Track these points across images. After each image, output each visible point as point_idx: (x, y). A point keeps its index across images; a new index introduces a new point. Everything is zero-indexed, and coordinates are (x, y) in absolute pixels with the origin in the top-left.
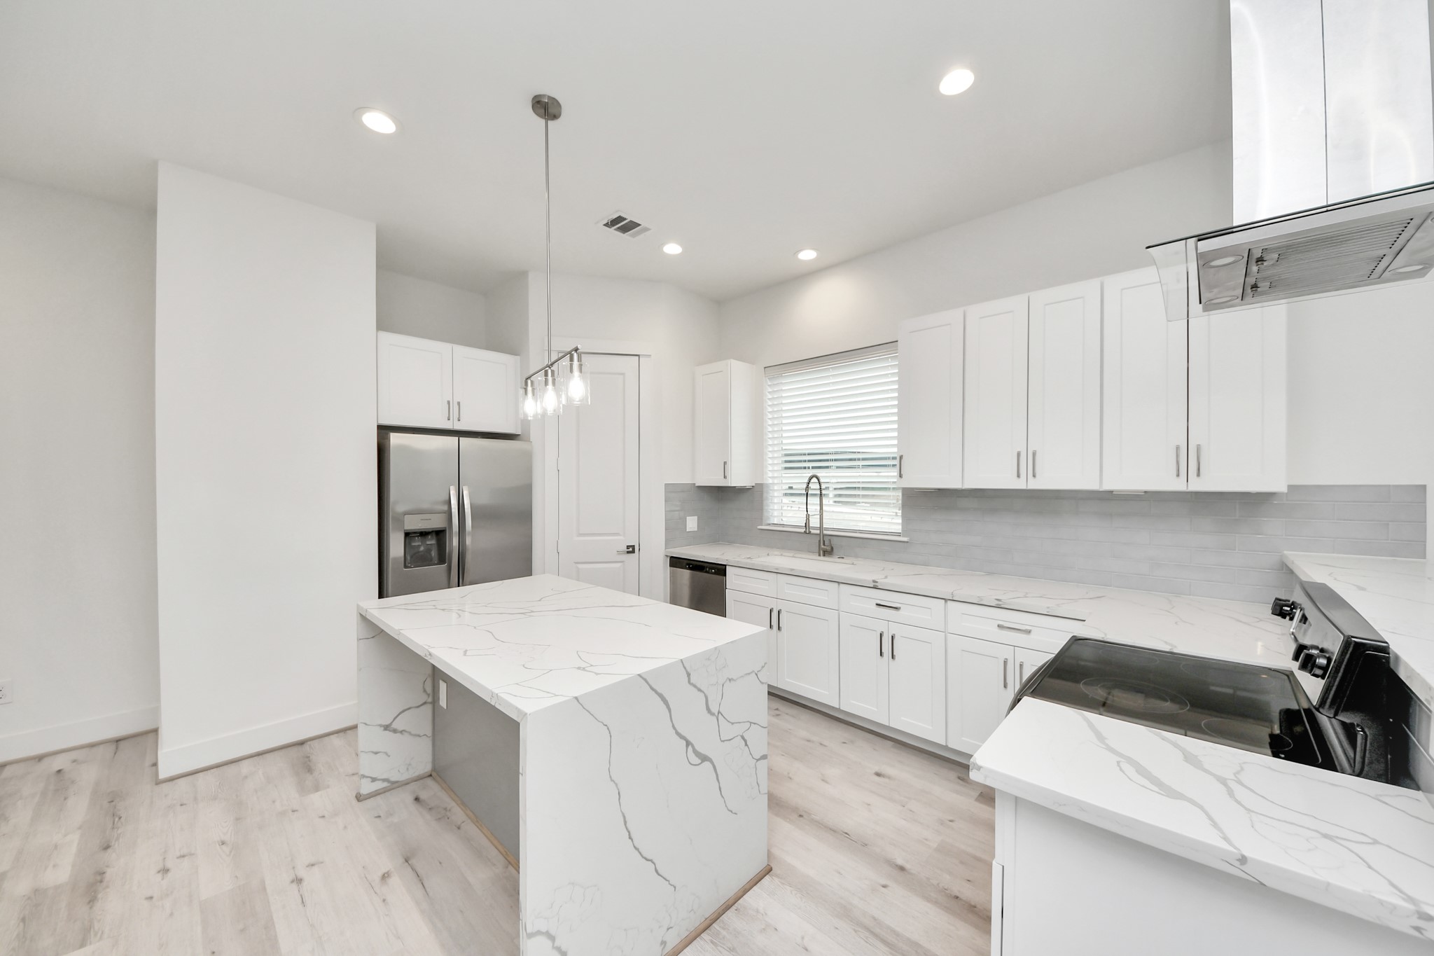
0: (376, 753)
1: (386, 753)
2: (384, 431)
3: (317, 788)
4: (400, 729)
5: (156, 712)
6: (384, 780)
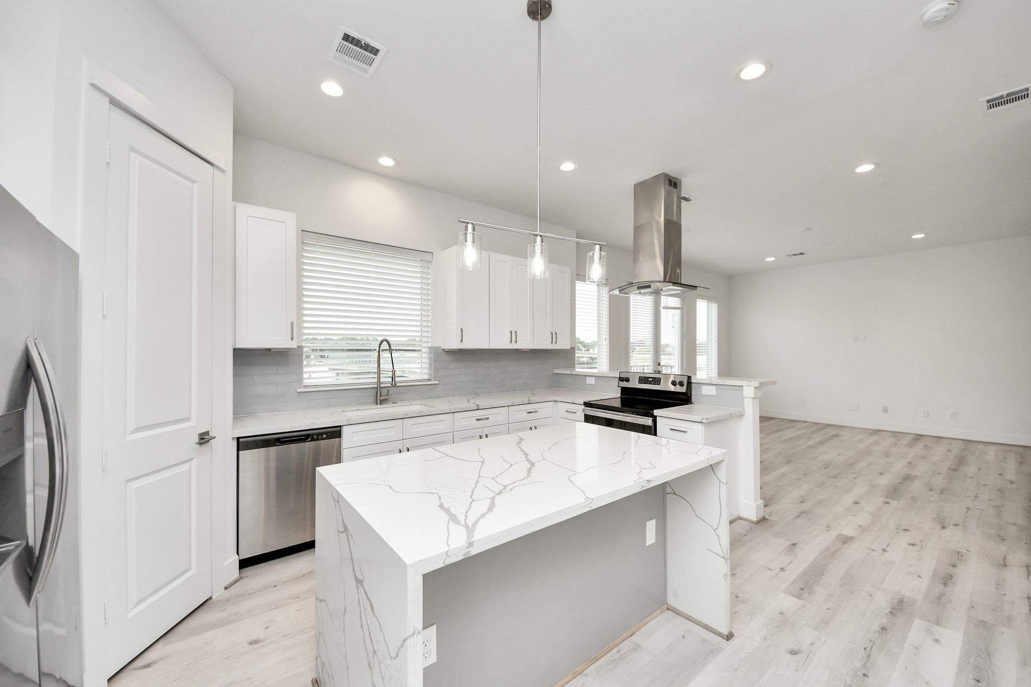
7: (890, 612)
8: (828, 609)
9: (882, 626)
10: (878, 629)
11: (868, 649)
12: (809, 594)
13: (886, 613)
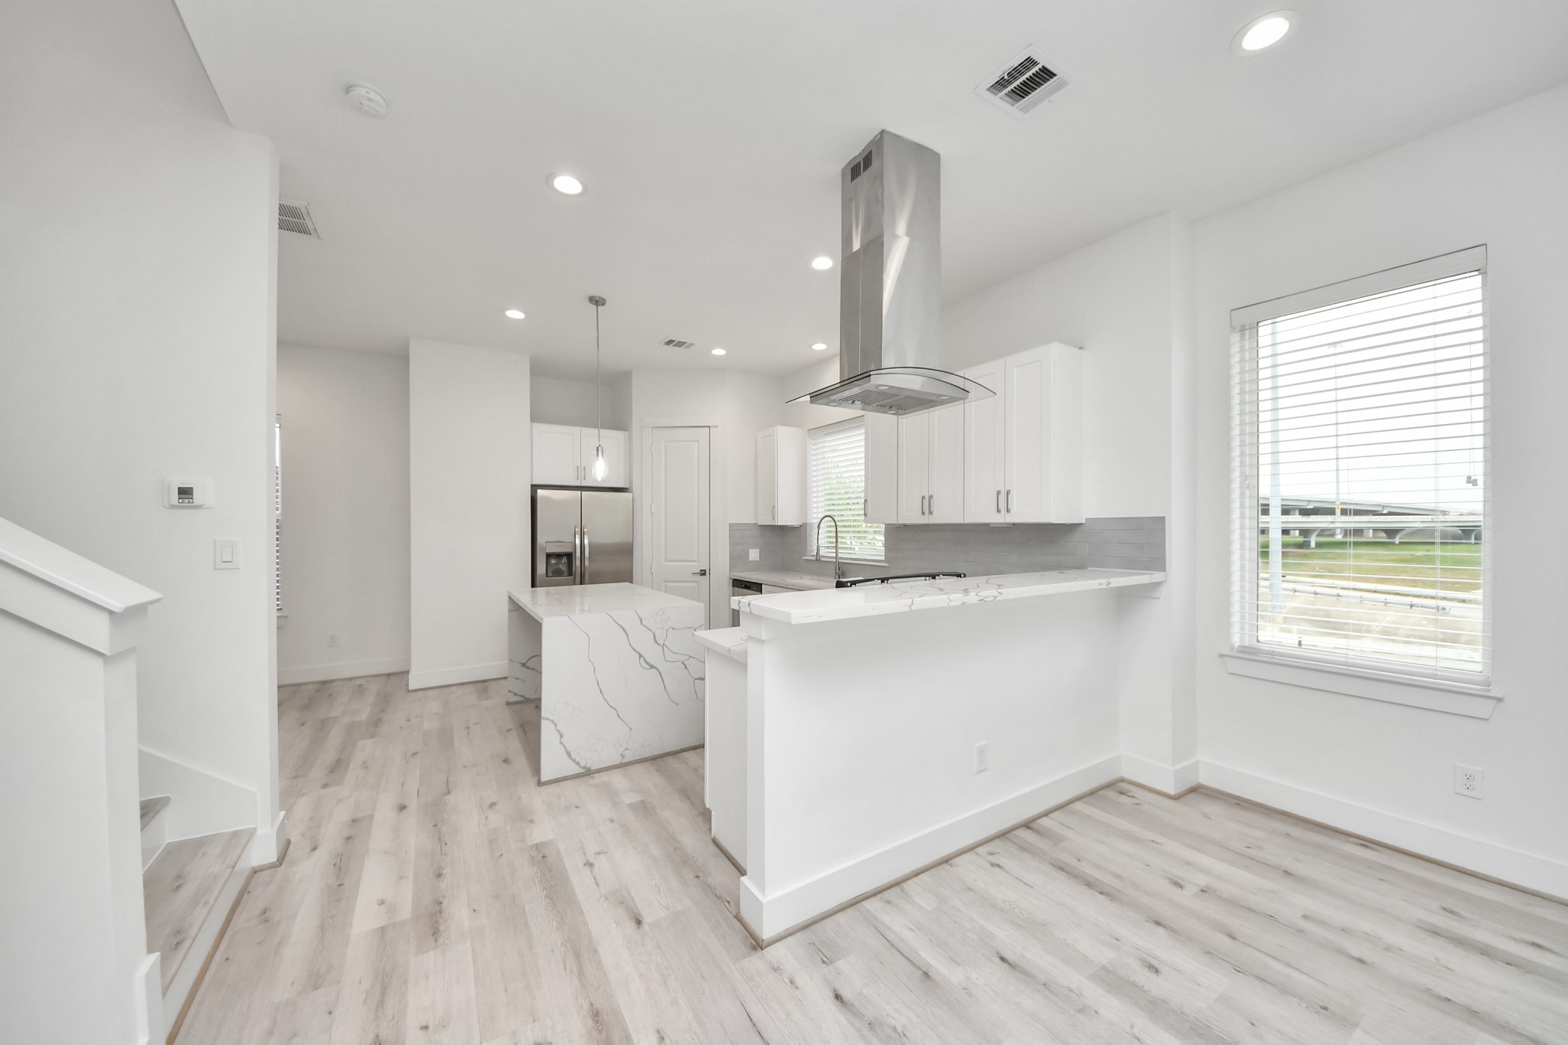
0: (517, 679)
1: (523, 680)
2: (535, 488)
3: (487, 699)
4: (531, 667)
5: (408, 661)
6: (522, 696)
7: (441, 903)
8: (502, 855)
9: (443, 877)
10: (444, 872)
11: (443, 845)
12: (533, 858)
13: (444, 897)
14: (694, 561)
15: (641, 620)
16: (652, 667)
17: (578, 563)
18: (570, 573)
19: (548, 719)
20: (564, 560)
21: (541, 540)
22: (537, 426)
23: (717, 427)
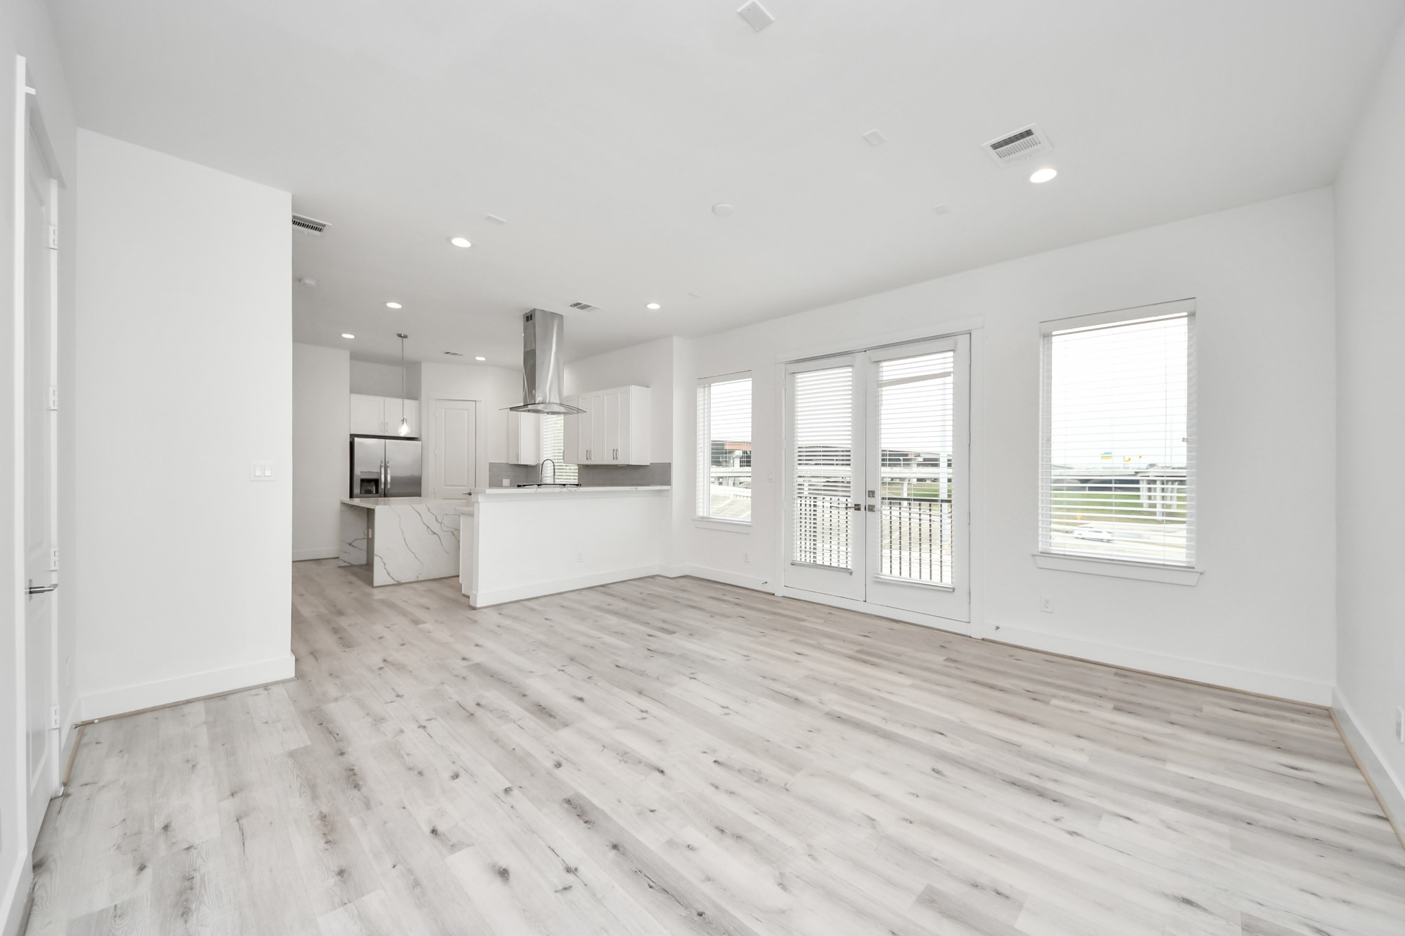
0: (346, 553)
1: (349, 554)
2: (353, 436)
4: (355, 545)
6: (349, 563)
14: (464, 486)
15: (429, 509)
16: (435, 533)
17: (383, 487)
18: (377, 492)
19: (377, 556)
20: (373, 484)
21: (357, 471)
22: (355, 397)
23: (481, 401)
